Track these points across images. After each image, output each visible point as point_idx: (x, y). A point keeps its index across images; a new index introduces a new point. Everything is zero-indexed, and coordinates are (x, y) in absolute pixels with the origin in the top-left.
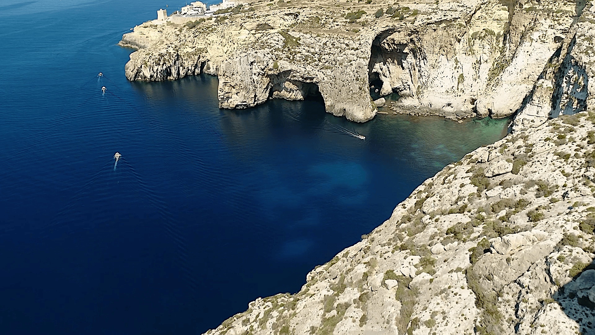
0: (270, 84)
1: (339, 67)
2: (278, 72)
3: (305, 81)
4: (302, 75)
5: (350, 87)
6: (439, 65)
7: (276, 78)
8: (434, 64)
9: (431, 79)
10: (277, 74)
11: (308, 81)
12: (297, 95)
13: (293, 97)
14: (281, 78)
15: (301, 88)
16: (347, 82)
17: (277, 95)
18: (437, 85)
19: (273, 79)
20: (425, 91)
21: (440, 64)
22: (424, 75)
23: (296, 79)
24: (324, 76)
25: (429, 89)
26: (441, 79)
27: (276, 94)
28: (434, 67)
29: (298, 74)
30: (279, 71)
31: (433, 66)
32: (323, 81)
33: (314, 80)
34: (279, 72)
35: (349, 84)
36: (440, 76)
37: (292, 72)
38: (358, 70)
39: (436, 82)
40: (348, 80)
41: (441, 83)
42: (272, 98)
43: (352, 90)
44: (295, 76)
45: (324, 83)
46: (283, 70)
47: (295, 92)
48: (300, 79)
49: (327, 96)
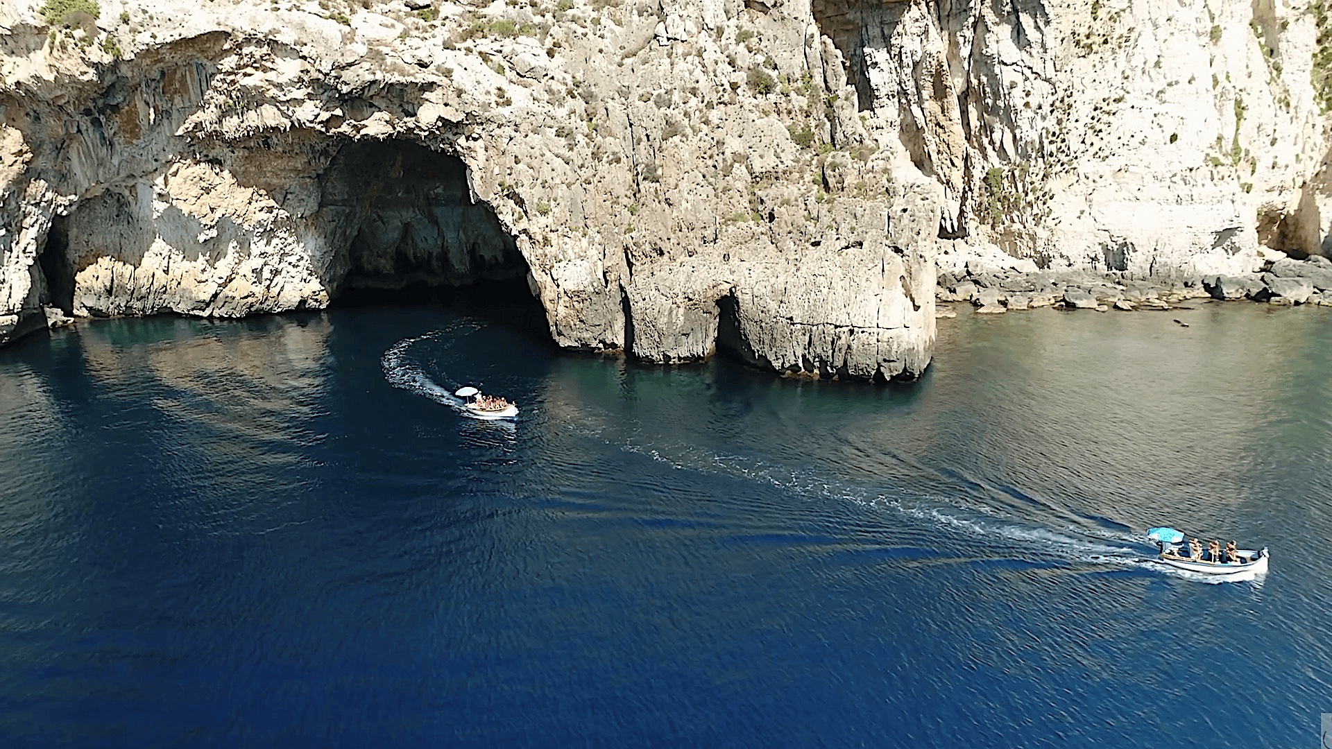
0: (38, 188)
1: (596, 22)
2: (95, 54)
3: (345, 128)
4: (326, 67)
5: (718, 134)
6: (1120, 29)
7: (91, 136)
8: (1083, 31)
9: (1082, 111)
10: (91, 75)
11: (376, 125)
12: (276, 272)
13: (241, 287)
14: (133, 130)
15: (312, 205)
16: (693, 102)
17: (109, 292)
18: (1139, 138)
19: (61, 147)
20: (1053, 185)
21: (1127, 20)
22: (1027, 105)
23: (269, 116)
24: (501, 81)
25: (1086, 165)
26: (1153, 101)
27: (98, 286)
28: (1090, 46)
29: (288, 69)
30: (109, 46)
31: (1084, 41)
32: (505, 111)
33: (428, 115)
34: (108, 59)
35: (714, 116)
36: (1140, 86)
37: (229, 62)
38: (747, 26)
39: (1126, 122)
40: (694, 92)
41: (1160, 119)
42: (68, 313)
43: (739, 158)
44: (254, 99)
45: (509, 131)
46: (144, 38)
47: (258, 247)
48: (308, 112)
49: (549, 220)
